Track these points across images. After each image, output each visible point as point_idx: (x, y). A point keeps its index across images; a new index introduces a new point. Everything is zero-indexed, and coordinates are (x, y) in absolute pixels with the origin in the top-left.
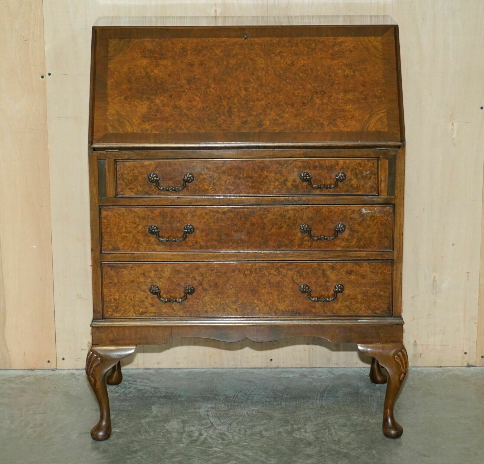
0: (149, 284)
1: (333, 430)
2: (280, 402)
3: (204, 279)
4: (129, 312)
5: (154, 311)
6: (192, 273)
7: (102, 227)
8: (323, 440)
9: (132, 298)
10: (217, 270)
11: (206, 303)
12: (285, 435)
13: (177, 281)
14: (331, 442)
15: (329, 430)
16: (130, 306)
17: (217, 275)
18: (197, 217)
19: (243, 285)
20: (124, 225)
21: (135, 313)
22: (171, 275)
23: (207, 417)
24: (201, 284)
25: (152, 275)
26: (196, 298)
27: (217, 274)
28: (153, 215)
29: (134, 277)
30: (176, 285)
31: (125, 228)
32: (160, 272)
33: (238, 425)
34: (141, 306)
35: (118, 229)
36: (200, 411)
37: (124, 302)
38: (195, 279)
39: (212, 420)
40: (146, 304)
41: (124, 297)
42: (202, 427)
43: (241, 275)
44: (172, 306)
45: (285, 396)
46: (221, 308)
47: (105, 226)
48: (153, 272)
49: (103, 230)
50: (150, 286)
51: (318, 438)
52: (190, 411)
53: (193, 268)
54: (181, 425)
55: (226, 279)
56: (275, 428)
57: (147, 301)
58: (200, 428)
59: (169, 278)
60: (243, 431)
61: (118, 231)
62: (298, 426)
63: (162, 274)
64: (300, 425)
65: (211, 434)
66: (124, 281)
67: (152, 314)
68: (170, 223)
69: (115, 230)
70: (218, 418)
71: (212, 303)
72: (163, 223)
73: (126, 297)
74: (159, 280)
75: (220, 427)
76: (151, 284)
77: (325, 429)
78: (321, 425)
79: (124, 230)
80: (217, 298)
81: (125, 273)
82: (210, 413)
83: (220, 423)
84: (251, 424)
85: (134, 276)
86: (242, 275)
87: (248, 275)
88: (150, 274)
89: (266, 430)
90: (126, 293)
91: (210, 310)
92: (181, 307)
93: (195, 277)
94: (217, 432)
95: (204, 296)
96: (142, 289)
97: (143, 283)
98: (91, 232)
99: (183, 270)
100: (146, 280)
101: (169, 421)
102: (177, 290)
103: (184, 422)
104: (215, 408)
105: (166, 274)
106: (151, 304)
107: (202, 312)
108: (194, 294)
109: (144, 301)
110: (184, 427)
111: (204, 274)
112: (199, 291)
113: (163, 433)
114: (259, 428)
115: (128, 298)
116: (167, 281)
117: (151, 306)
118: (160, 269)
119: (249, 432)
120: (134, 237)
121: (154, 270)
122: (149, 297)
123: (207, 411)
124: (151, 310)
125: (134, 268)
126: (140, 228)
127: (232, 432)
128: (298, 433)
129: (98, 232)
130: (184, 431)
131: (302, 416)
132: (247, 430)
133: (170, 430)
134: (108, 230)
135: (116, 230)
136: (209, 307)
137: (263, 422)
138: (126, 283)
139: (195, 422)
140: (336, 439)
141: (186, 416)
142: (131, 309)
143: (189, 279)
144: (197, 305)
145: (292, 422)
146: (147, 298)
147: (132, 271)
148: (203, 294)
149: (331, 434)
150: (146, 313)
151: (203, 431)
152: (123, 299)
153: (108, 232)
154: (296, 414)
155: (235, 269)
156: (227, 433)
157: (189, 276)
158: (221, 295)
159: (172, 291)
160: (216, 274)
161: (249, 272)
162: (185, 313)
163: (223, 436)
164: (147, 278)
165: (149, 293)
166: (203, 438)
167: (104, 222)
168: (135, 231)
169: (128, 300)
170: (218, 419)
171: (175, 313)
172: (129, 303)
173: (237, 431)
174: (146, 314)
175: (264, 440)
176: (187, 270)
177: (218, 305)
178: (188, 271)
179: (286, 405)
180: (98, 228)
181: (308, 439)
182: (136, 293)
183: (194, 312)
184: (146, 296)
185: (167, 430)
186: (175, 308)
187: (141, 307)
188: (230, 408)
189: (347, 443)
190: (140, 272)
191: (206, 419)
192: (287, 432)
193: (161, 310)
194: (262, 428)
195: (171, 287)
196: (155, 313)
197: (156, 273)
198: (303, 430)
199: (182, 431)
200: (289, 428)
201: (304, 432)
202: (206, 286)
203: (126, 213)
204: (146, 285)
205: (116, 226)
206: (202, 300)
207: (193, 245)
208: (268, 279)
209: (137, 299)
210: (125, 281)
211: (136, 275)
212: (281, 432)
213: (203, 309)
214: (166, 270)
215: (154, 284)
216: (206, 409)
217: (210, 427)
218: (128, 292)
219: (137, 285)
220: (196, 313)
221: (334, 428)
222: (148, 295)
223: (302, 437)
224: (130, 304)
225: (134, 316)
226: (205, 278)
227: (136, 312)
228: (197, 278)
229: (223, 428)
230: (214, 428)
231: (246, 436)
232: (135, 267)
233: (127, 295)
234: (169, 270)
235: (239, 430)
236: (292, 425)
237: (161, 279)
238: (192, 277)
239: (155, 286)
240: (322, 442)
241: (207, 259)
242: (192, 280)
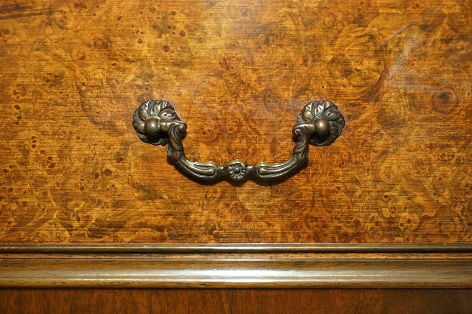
0: (130, 94)
4: (44, 221)
5: (155, 220)
6: (332, 44)
9: (55, 156)
11: (391, 186)
13: (260, 80)
16: (45, 194)
17: (452, 51)
21: (70, 228)
22: (234, 53)
25: (144, 51)
26: (350, 160)
27: (451, 45)
29: (58, 58)
30: (255, 97)
32: (182, 34)
34: (94, 195)
37: (18, 177)
38: (347, 73)
40: (118, 185)
41: (19, 156)
44: (234, 197)
46: (458, 210)
50: (136, 105)
53: (340, 17)
57: (122, 173)
59: (225, 63)
63: (192, 43)
66: (14, 75)
67: (146, 232)
71: (417, 184)
73: (25, 152)
74: (178, 75)
76: (139, 93)
80: (443, 161)
81: (18, 40)
85: (61, 52)
88: (137, 46)
90: (25, 135)
91: (406, 215)
92: (279, 200)
93: (347, 63)
95: (384, 153)
96: (98, 119)
97: (99, 87)
99: (289, 24)
100: (115, 75)
102: (262, 121)
105: (209, 45)
106: (139, 187)
107: (370, 225)
108: (338, 143)
109: (108, 172)
111: (390, 46)
112: (362, 130)
115: (37, 159)
116: (213, 79)
117: (143, 194)
122: (130, 153)
124: (141, 215)
125: (58, 16)
138: (24, 88)
142: (52, 209)
143: (318, 70)
144: (351, 193)
146: (120, 158)
147: (49, 30)
148: (380, 145)
150: (118, 226)
152: (14, 162)
157: (317, 56)
158: (464, 147)
159: (240, 126)
160: (444, 47)
162: (293, 226)
164: (122, 64)
165: (131, 136)
169: (36, 166)
171: (249, 226)
172: (39, 182)
174: (119, 234)
177: (446, 193)
178: (317, 31)
182: (71, 134)
183: (337, 223)
184: (118, 148)
186: (248, 205)
187: (93, 200)
190: (87, 37)
193: (187, 214)
195: (231, 108)
196: (160, 229)
197: (162, 41)
204: (118, 98)
206: (376, 172)
209: (77, 164)
210: (19, 80)
211: (69, 51)
213: (379, 211)
215: (156, 96)
218: (36, 129)
219: (78, 98)
220: (345, 230)
222: (126, 144)
224: (47, 186)
225: (66, 242)
227: (76, 224)
228: (353, 65)
232: (66, 9)
233: (29, 144)
237: (185, 71)
238: (333, 61)
239: (161, 102)
242: (331, 76)
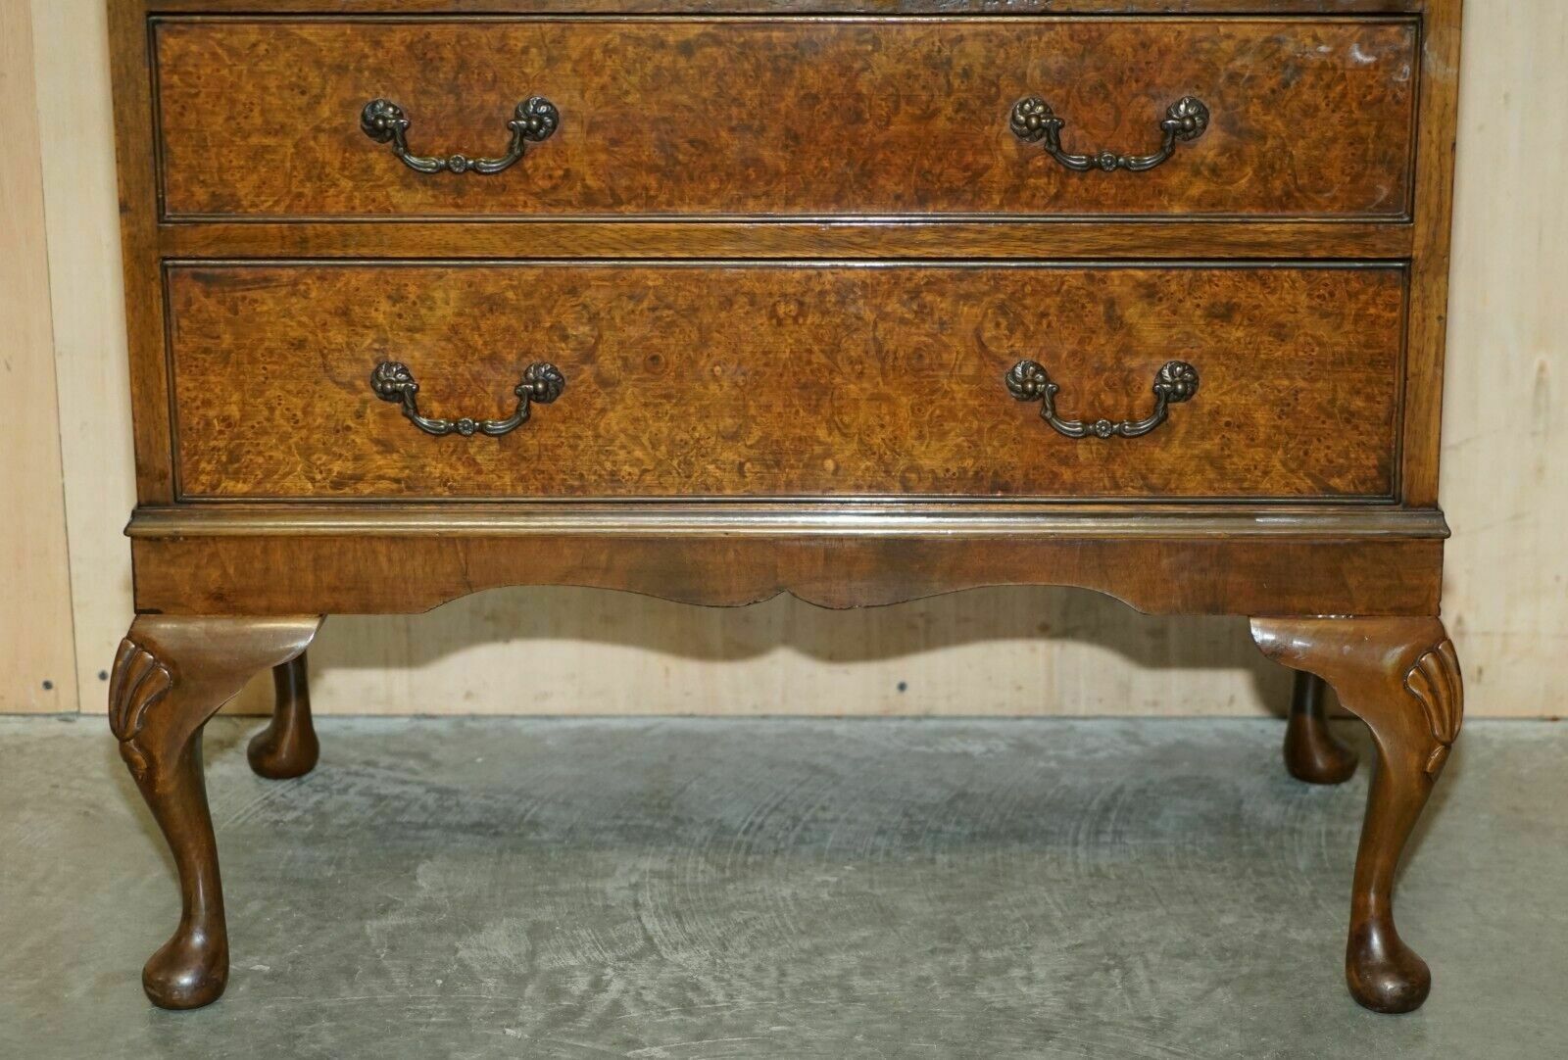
0: (367, 356)
1: (1141, 974)
2: (928, 855)
3: (600, 336)
4: (289, 473)
5: (391, 473)
6: (549, 312)
7: (163, 105)
8: (1102, 1015)
9: (299, 414)
10: (658, 298)
11: (612, 441)
12: (943, 994)
13: (485, 344)
14: (1136, 1023)
15: (1127, 973)
16: (290, 448)
17: (659, 318)
18: (569, 66)
19: (766, 365)
20: (255, 101)
21: (313, 480)
22: (461, 320)
23: (633, 913)
24: (589, 355)
25: (381, 319)
26: (571, 417)
27: (658, 313)
28: (380, 54)
29: (301, 324)
30: (482, 360)
31: (263, 112)
32: (414, 303)
33: (753, 948)
34: (334, 449)
35: (229, 118)
36: (610, 886)
37: (265, 432)
38: (565, 338)
39: (652, 924)
40: (358, 440)
41: (266, 413)
42: (609, 955)
43: (761, 320)
44: (466, 452)
45: (951, 828)
46: (675, 463)
47: (176, 102)
48: (385, 306)
49: (168, 121)
50: (373, 366)
51: (1079, 1008)
52: (565, 886)
53: (555, 289)
54: (525, 945)
55: (695, 336)
56: (904, 962)
57: (361, 429)
58: (601, 959)
59: (454, 329)
60: (774, 972)
61: (233, 124)
62: (998, 954)
63: (423, 311)
64: (1007, 952)
65: (641, 983)
66: (262, 340)
67: (384, 485)
68: (454, 89)
69: (217, 123)
70: (678, 915)
71: (635, 439)
72: (424, 92)
73: (272, 409)
74: (411, 340)
75: (681, 956)
76: (377, 355)
77: (1107, 969)
78: (1093, 951)
79: (257, 120)
80: (657, 417)
81: (265, 308)
82: (644, 897)
83: (681, 937)
84: (806, 943)
85: (304, 319)
86: (765, 319)
87: (790, 321)
88: (374, 314)
89: (868, 971)
90: (272, 393)
91: (627, 468)
92: (508, 454)
93: (564, 329)
94: (666, 974)
95: (603, 411)
96: (339, 379)
97: (340, 351)
98: (117, 126)
99: (510, 294)
100: (354, 339)
101: (476, 928)
102: (489, 381)
103: (536, 931)
104: (669, 876)
105: (439, 313)
106: (377, 442)
107: (593, 478)
108: (559, 401)
109: (348, 428)
110: (532, 955)
111: (602, 314)
112: (582, 388)
113: (446, 978)
114: (839, 961)
115: (282, 415)
116: (443, 344)
117: (381, 449)
118: (412, 292)
119: (796, 977)
120: (300, 149)
121: (389, 297)
122: (369, 411)
123: (635, 887)
124: (380, 468)
125: (302, 288)
126: (325, 111)
127: (727, 976)
128: (998, 985)
129: (148, 129)
130: (534, 972)
131: (1017, 914)
132: (790, 968)
133: (477, 967)
134: (191, 118)
135: (220, 120)
136: (622, 455)
137: (855, 936)
138: (270, 351)
139: (583, 933)
140: (1155, 1011)
141: (549, 908)
142: (296, 463)
143: (539, 336)
144: (573, 447)
145: (975, 939)
146: (359, 415)
147: (294, 300)
148: (599, 403)
149: (1132, 992)
150: (358, 478)
151: (609, 971)
152: (261, 419)
153: (189, 130)
154: (990, 903)
155: (736, 292)
156: (706, 981)
157: (536, 323)
158: (676, 405)
159: (469, 385)
160: (652, 315)
161: (793, 307)
162: (522, 479)
163: (690, 994)
164: (360, 330)
165: (369, 394)
166: (605, 998)
167: (171, 87)
168: (302, 127)
169: (282, 422)
170: (674, 924)
171: (481, 479)
172: (284, 438)
173: (748, 972)
174: (359, 486)
175: (856, 1012)
176: (528, 295)
177: (663, 448)
178: (535, 301)
179: (951, 865)
180: (145, 109)
181: (1037, 1012)
182: (314, 392)
183: (562, 476)
184: (357, 405)
185: (460, 962)
186: (479, 459)
187: (334, 454)
188: (728, 874)
189: (1199, 1031)
190: (328, 305)
191: (626, 919)
192: (953, 982)
193: (423, 467)
194: (852, 960)
195: (460, 370)
196: (397, 481)
197: (396, 309)
198: (1017, 972)
199: (523, 970)
200: (962, 960)
201: (1022, 978)
202: (608, 364)
203: (262, 48)
204: (357, 360)
205: (223, 101)
206: (596, 428)
207: (555, 188)
208: (875, 339)
209: (319, 421)
210: (267, 344)
211: (312, 317)
212: (927, 980)
213: (600, 464)
214: (438, 295)
215: (392, 358)
216: (634, 879)
217: (638, 956)
218: (282, 388)
219: (320, 360)
220: (570, 482)
221: (1147, 965)
222: (364, 402)
223: (1012, 1002)
224: (291, 441)
225: (309, 493)
226: (607, 334)
227: (319, 477)
228: (571, 331)
229: (690, 961)
230: (655, 957)
231: (782, 995)
232: (310, 282)
233: (275, 403)
234: (453, 294)
235: (758, 969)
236: (974, 949)
237: (417, 336)
238: (551, 327)
239: (396, 364)
240: (1099, 1023)
241: (615, 250)
242: (551, 340)
